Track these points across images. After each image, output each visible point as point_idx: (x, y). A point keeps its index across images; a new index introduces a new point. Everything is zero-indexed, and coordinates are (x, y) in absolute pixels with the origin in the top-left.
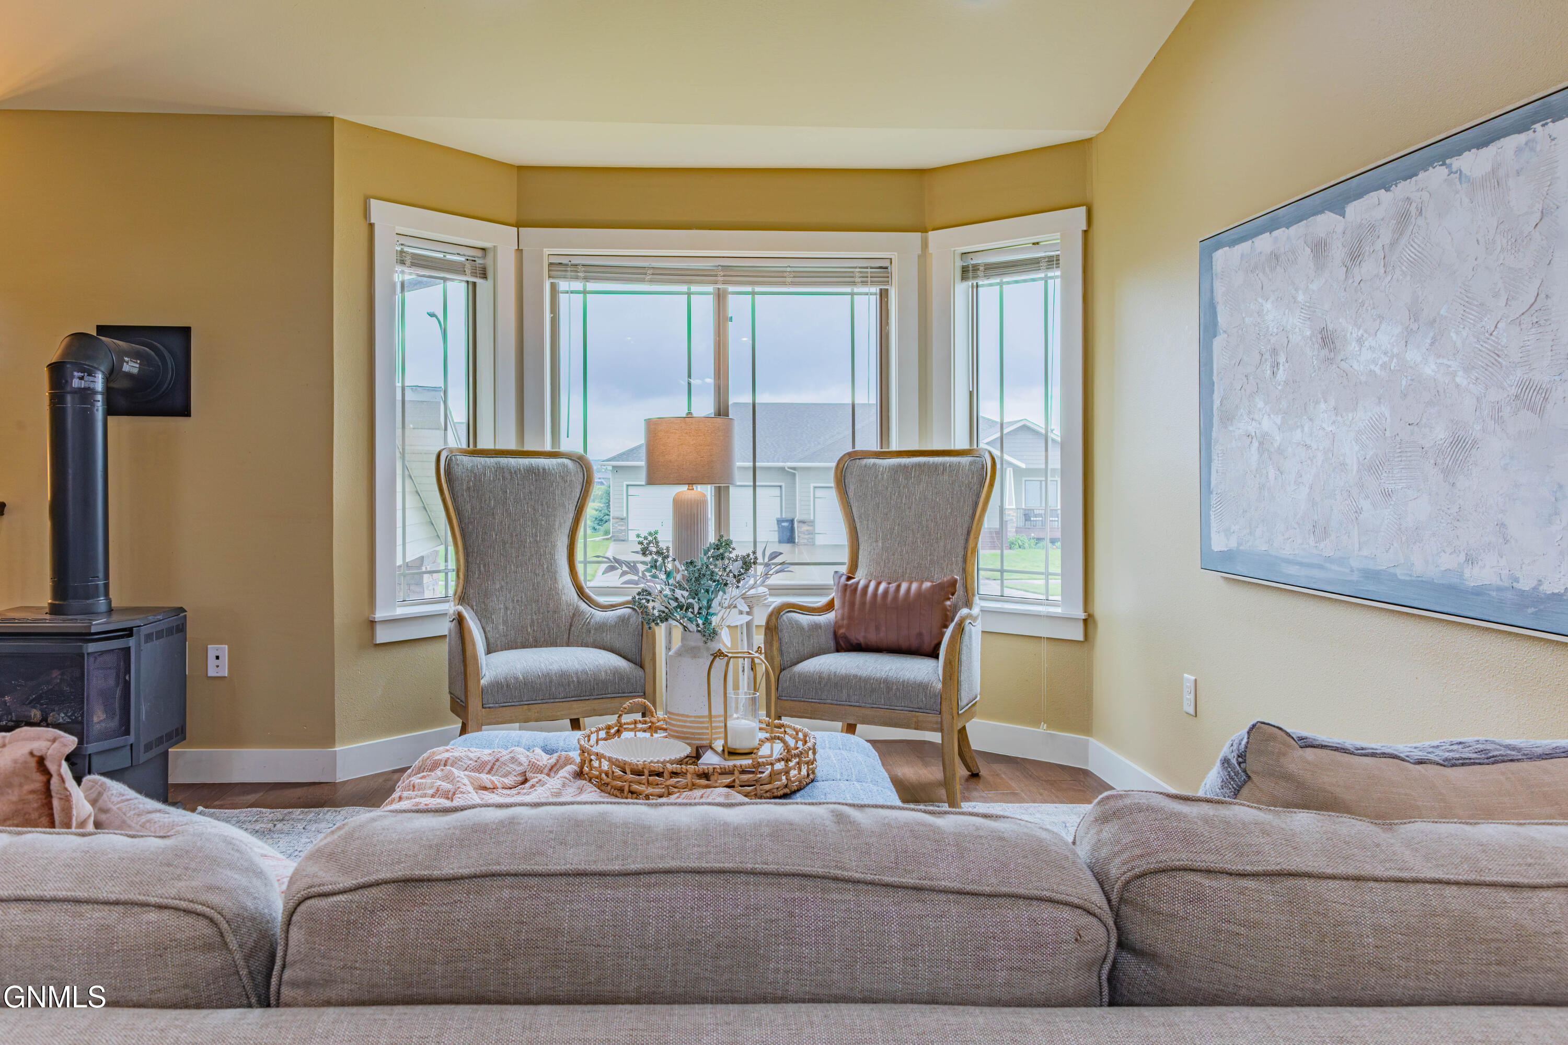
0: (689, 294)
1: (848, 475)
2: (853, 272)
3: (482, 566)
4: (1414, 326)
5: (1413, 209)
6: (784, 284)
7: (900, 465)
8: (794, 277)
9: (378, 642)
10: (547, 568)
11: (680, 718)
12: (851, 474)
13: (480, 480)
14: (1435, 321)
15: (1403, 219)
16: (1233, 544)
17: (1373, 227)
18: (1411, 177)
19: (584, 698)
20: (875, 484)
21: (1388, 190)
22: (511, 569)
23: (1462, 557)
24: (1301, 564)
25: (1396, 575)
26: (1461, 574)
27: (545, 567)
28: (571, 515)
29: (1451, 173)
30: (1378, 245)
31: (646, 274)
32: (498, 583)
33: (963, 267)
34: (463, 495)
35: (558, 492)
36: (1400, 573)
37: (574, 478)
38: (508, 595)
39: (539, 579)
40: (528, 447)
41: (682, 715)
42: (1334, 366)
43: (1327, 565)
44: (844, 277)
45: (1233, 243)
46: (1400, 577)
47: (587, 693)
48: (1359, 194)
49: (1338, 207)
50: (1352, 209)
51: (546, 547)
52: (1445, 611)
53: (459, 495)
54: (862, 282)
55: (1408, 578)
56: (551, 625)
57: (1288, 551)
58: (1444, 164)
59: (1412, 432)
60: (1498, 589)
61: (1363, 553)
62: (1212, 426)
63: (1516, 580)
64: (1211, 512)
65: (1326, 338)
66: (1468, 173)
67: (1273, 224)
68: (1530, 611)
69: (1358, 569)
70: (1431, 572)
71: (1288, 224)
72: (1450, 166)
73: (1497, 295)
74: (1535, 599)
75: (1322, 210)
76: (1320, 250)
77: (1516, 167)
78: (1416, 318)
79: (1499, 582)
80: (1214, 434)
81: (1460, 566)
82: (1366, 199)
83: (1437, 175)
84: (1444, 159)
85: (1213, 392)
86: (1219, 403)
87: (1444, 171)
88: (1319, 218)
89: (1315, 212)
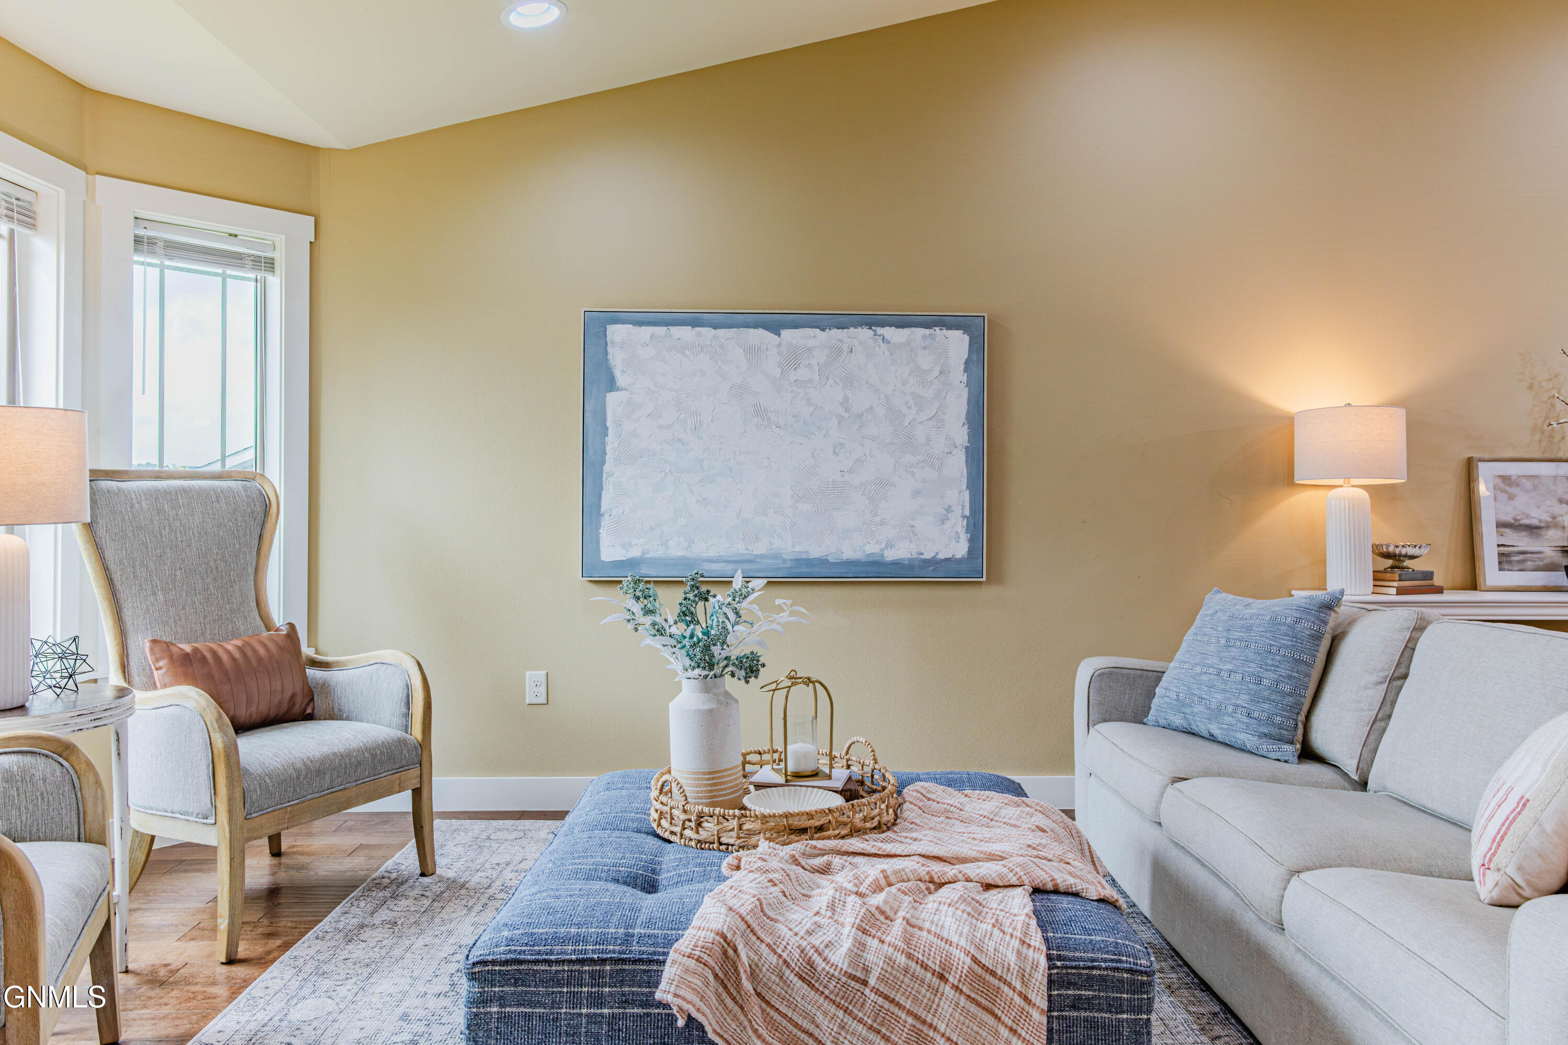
4: (846, 415)
5: (845, 348)
14: (862, 415)
15: (836, 352)
16: (633, 554)
17: (810, 350)
18: (843, 329)
21: (823, 330)
23: (883, 545)
24: (729, 562)
25: (827, 560)
26: (882, 555)
29: (875, 335)
30: (814, 362)
33: (136, 236)
36: (831, 559)
42: (768, 430)
43: (759, 560)
45: (639, 324)
46: (830, 561)
48: (795, 326)
49: (775, 328)
50: (786, 334)
55: (838, 561)
57: (712, 553)
58: (870, 328)
59: (843, 476)
60: (909, 559)
61: (797, 549)
62: (603, 462)
63: (922, 554)
64: (601, 531)
65: (759, 411)
66: (889, 339)
67: (695, 322)
68: (930, 568)
69: (790, 560)
70: (857, 555)
71: (715, 326)
72: (875, 331)
73: (909, 407)
74: (934, 562)
75: (756, 326)
76: (753, 352)
77: (923, 345)
78: (847, 411)
79: (910, 556)
80: (607, 468)
81: (882, 550)
82: (801, 330)
83: (864, 333)
84: (870, 325)
85: (606, 435)
86: (616, 444)
87: (871, 333)
88: (752, 331)
89: (747, 326)
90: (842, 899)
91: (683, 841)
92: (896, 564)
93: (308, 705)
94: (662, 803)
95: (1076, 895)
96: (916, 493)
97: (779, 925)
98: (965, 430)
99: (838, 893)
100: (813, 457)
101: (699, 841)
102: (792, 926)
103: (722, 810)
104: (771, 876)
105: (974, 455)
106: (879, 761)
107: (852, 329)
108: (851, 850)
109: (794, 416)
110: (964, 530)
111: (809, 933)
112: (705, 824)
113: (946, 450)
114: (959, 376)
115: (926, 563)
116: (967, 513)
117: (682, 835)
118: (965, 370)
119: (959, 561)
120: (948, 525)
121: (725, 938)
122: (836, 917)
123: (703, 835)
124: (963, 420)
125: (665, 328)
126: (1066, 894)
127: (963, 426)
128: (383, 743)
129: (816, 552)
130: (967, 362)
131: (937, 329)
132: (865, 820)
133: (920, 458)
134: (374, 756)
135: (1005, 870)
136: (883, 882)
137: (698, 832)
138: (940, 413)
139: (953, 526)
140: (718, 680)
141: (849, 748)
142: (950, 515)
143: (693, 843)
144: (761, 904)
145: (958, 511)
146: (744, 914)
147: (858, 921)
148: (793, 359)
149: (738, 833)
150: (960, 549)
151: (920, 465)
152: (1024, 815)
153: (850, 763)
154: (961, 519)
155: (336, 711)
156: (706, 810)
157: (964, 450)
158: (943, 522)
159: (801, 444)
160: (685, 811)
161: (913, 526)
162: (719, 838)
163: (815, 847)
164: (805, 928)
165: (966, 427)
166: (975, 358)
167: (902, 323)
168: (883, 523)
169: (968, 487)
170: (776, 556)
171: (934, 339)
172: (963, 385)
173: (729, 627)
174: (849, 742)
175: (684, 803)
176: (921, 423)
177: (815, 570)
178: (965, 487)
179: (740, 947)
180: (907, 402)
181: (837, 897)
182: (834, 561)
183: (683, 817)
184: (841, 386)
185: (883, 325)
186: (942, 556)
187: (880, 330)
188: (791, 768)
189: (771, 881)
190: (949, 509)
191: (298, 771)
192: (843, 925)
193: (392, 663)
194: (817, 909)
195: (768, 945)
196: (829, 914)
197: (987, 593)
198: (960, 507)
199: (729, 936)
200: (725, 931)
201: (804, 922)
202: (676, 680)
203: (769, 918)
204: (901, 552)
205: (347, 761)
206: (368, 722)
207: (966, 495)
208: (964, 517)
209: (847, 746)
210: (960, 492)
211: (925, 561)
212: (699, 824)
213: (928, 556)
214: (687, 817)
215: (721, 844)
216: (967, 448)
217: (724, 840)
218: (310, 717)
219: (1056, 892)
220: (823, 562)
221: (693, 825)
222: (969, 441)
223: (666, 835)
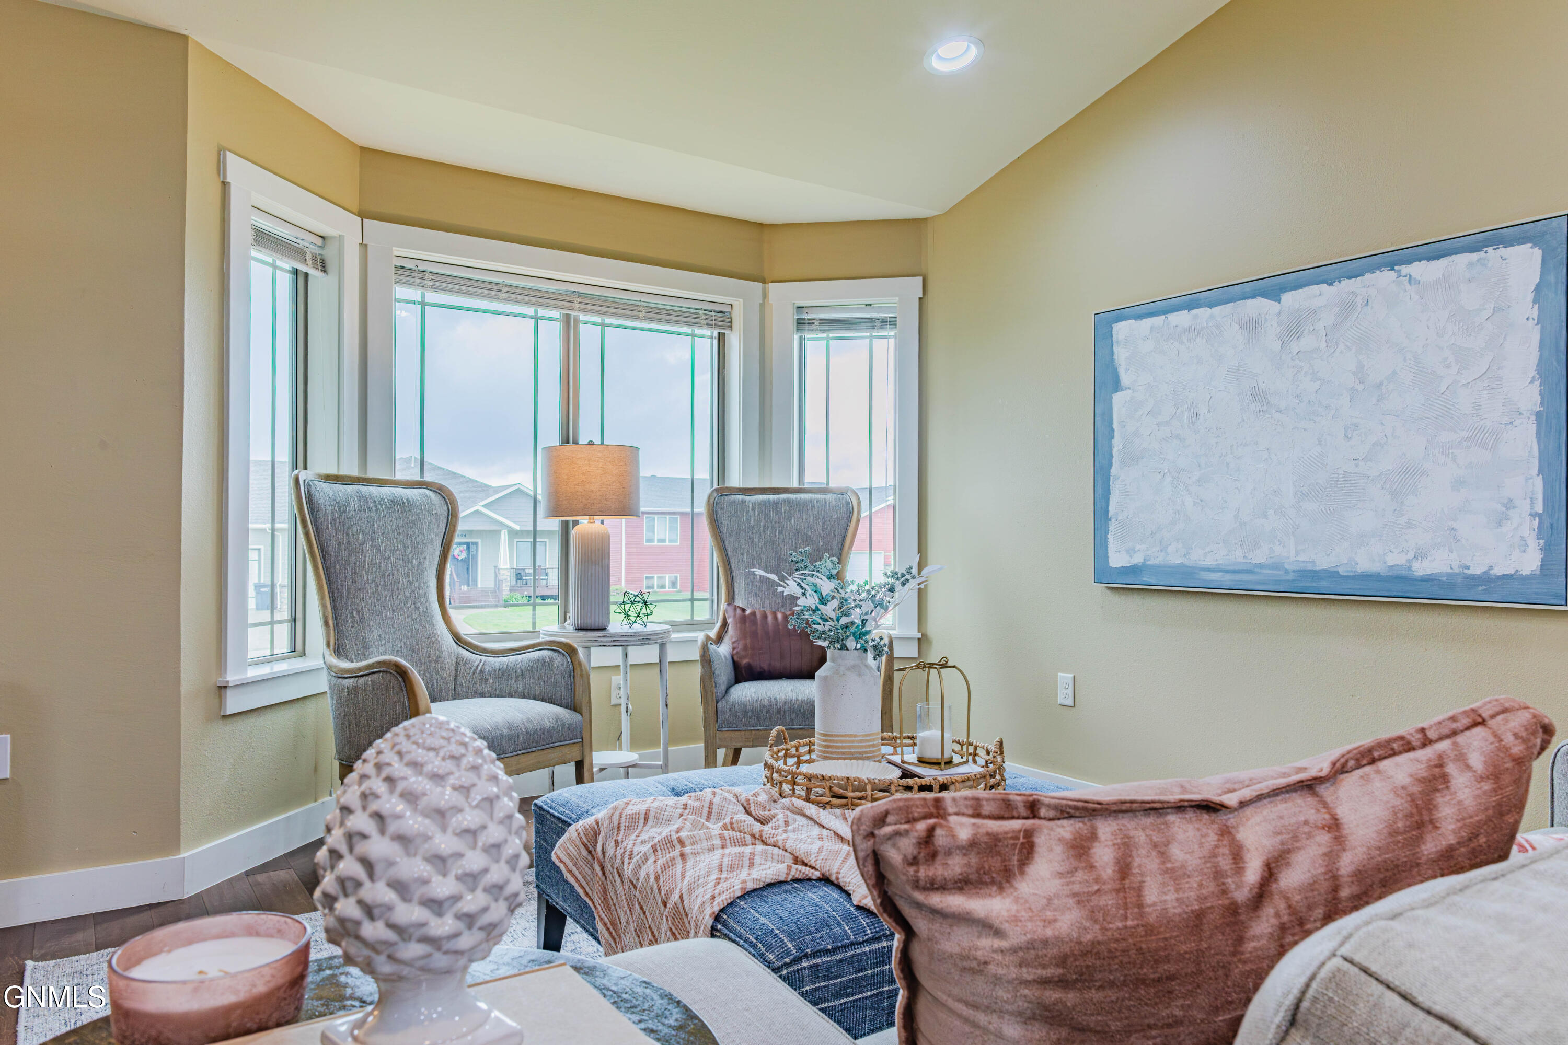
0: (537, 319)
1: (719, 511)
2: (699, 314)
3: (355, 613)
4: (1360, 387)
6: (637, 318)
7: (768, 501)
8: (647, 312)
9: (228, 713)
10: (423, 612)
11: (847, 739)
12: (722, 509)
13: (345, 511)
14: (1381, 384)
15: (1347, 308)
16: (1138, 559)
17: (1315, 312)
18: (1356, 277)
19: (531, 750)
20: (747, 519)
21: (1331, 284)
22: (387, 615)
23: (1411, 555)
24: (1227, 571)
25: (1338, 573)
26: (1409, 568)
27: (421, 611)
28: (437, 553)
29: (1399, 276)
30: (1320, 325)
31: (500, 291)
32: (375, 631)
33: (798, 320)
34: (328, 528)
35: (425, 526)
36: (1342, 571)
37: (439, 511)
38: (387, 644)
39: (417, 623)
40: (371, 474)
41: (848, 736)
42: (1267, 416)
44: (689, 317)
45: (1139, 317)
46: (1341, 573)
47: (534, 744)
48: (1297, 287)
50: (1287, 297)
51: (419, 589)
52: (1393, 595)
53: (324, 527)
54: (707, 324)
55: (1352, 574)
56: (435, 677)
57: (1209, 562)
58: (1393, 269)
59: (1357, 466)
60: (1445, 574)
61: (1301, 558)
62: (1111, 465)
63: (1467, 568)
64: (1109, 536)
65: (1258, 396)
66: (1418, 277)
67: (1191, 304)
68: (1479, 588)
69: (1294, 571)
70: (1375, 567)
71: (1211, 305)
72: (1399, 272)
73: (1448, 366)
74: (1486, 580)
75: (1253, 295)
76: (1251, 327)
78: (1362, 382)
80: (1113, 471)
81: (1409, 561)
82: (1303, 289)
83: (1384, 277)
84: (1392, 265)
85: (1117, 438)
86: (1121, 446)
87: (1393, 275)
88: (1249, 302)
89: (1244, 297)
92: (1429, 580)
96: (1458, 484)
98: (1535, 387)
100: (1320, 443)
107: (1367, 275)
109: (1297, 396)
110: (1534, 533)
113: (1505, 420)
114: (1526, 311)
115: (1474, 580)
116: (1539, 508)
118: (1535, 303)
119: (1526, 579)
120: (1508, 527)
124: (1532, 372)
125: (1164, 317)
127: (1532, 381)
129: (1324, 563)
130: (1538, 287)
131: (1488, 249)
133: (1464, 434)
138: (1495, 367)
139: (1517, 529)
142: (1511, 513)
145: (1524, 507)
148: (1295, 327)
150: (1528, 562)
151: (1465, 444)
154: (1531, 517)
157: (1534, 417)
158: (1500, 525)
159: (1305, 430)
161: (1453, 530)
165: (1537, 383)
167: (1437, 252)
168: (1410, 525)
170: (1276, 566)
172: (1531, 324)
176: (1465, 385)
177: (1323, 585)
180: (1445, 359)
182: (1345, 574)
184: (1353, 351)
185: (1409, 261)
187: (1406, 269)
190: (1509, 505)
198: (1529, 501)
204: (1436, 564)
208: (1534, 515)
216: (1538, 414)
220: (1332, 574)
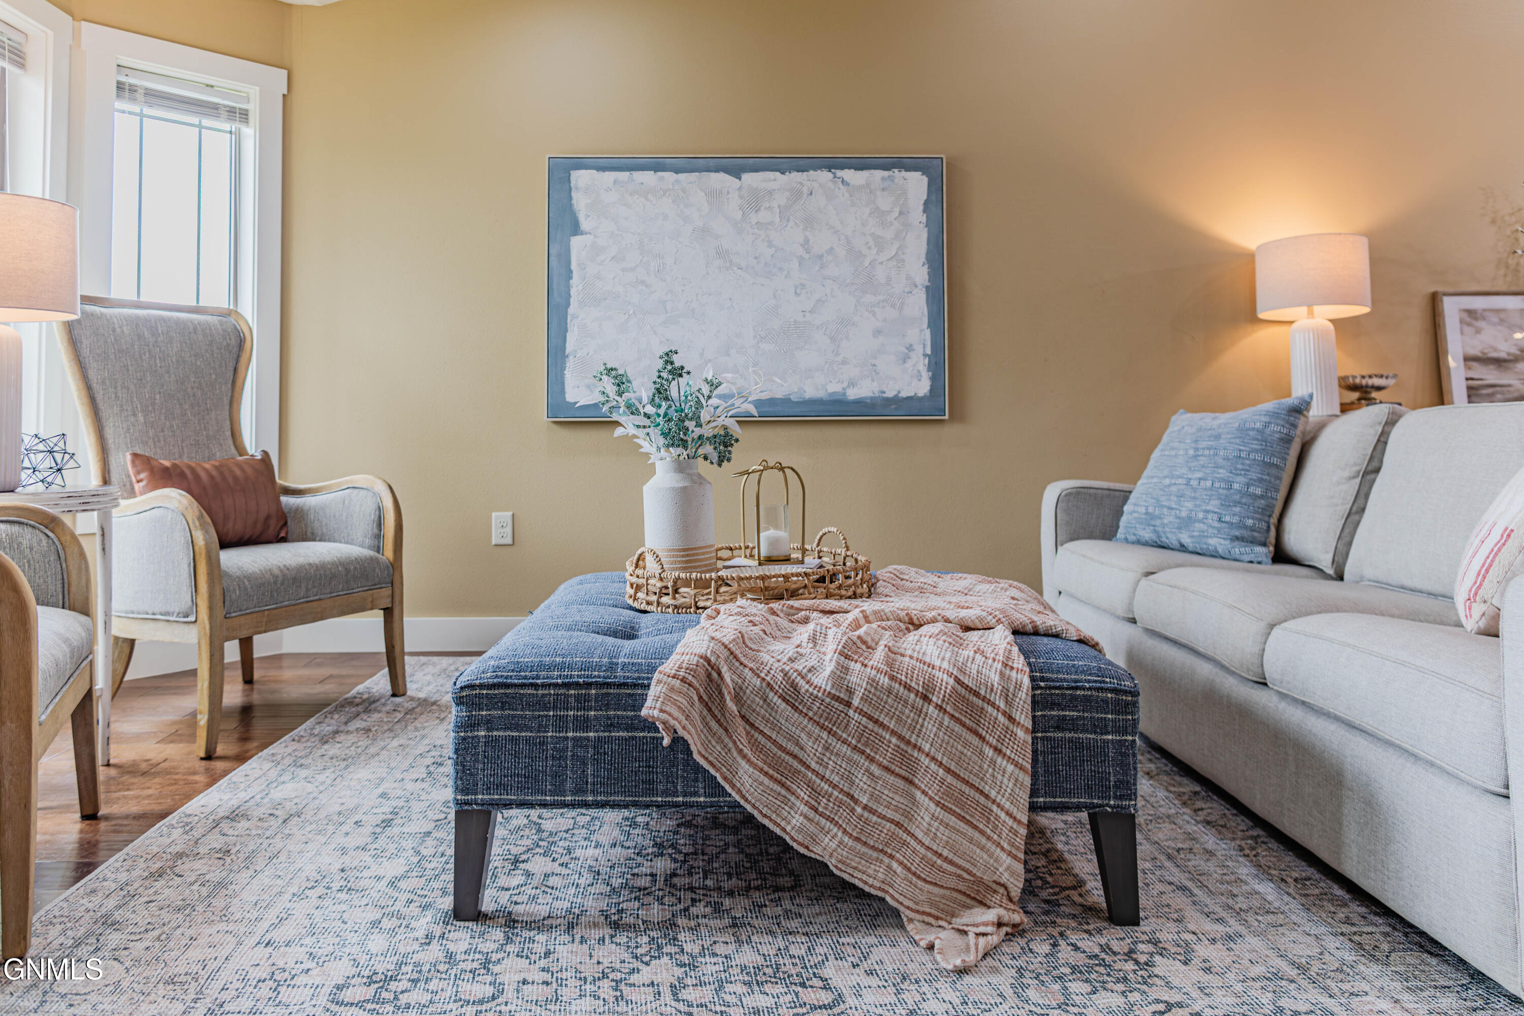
4: (807, 256)
5: (805, 190)
14: (823, 256)
15: (796, 194)
17: (771, 193)
18: (803, 172)
21: (783, 173)
23: (845, 384)
25: (791, 399)
26: (844, 394)
29: (835, 177)
30: (775, 204)
33: (118, 83)
36: (794, 398)
42: (730, 271)
45: (602, 169)
48: (756, 170)
49: (736, 171)
50: (747, 177)
58: (830, 171)
59: (804, 316)
60: (871, 398)
62: (568, 304)
63: (884, 392)
64: (566, 372)
65: (722, 254)
66: (849, 181)
67: (657, 166)
68: (893, 407)
70: (820, 394)
71: (677, 171)
72: (835, 174)
73: (870, 248)
74: (896, 401)
75: (717, 170)
76: (714, 196)
77: (882, 186)
78: (808, 252)
79: (872, 395)
80: (571, 310)
81: (844, 389)
82: (761, 174)
83: (824, 176)
84: (829, 168)
85: (571, 278)
86: (580, 287)
87: (830, 175)
88: (713, 175)
89: (708, 170)
90: (823, 631)
91: (659, 609)
92: (859, 402)
93: (281, 528)
94: (638, 577)
95: (1057, 636)
96: (878, 332)
97: (762, 654)
98: (924, 271)
99: (819, 627)
100: (775, 297)
101: (676, 607)
102: (775, 655)
103: (699, 575)
104: (751, 618)
105: (933, 294)
106: (850, 548)
107: (812, 172)
108: (828, 608)
109: (756, 258)
110: (926, 368)
111: (791, 660)
112: (682, 590)
113: (907, 290)
114: (918, 217)
115: (888, 401)
116: (929, 351)
117: (658, 603)
118: (924, 211)
119: (920, 399)
120: (909, 364)
121: (708, 661)
122: (817, 648)
123: (681, 600)
124: (923, 259)
125: (628, 173)
126: (1046, 635)
127: (923, 265)
128: (356, 559)
129: (779, 394)
130: (926, 203)
131: (896, 170)
132: (840, 587)
133: (881, 297)
134: (347, 571)
135: (984, 614)
136: (862, 621)
137: (674, 598)
138: (900, 253)
139: (914, 365)
140: (692, 461)
141: (820, 540)
142: (911, 354)
143: (670, 610)
144: (743, 637)
145: (919, 350)
146: (727, 642)
147: (840, 647)
148: (755, 201)
149: (715, 597)
150: (922, 387)
151: (881, 304)
152: (999, 590)
153: (821, 554)
154: (922, 358)
155: (309, 534)
156: (683, 575)
157: (924, 290)
158: (904, 362)
159: (762, 285)
160: (661, 579)
161: (875, 365)
162: (696, 603)
163: (792, 607)
164: (788, 656)
165: (926, 266)
166: (934, 198)
167: (861, 165)
168: (844, 362)
169: (929, 326)
171: (893, 181)
172: (922, 225)
173: (704, 402)
174: (821, 533)
175: (660, 571)
176: (881, 263)
177: (777, 410)
178: (925, 325)
179: (724, 669)
180: (867, 243)
181: (818, 630)
182: (797, 399)
183: (659, 584)
184: (801, 227)
185: (842, 168)
186: (904, 394)
187: (839, 173)
188: (764, 553)
189: (750, 621)
190: (910, 348)
191: (275, 577)
192: (824, 654)
193: (364, 486)
194: (798, 642)
195: (751, 669)
196: (811, 645)
197: (950, 431)
198: (922, 346)
199: (713, 659)
200: (709, 655)
201: (786, 651)
202: (650, 462)
203: (750, 649)
204: (863, 390)
205: (322, 572)
206: (341, 542)
207: (928, 333)
208: (925, 355)
209: (818, 537)
210: (921, 331)
211: (888, 400)
212: (676, 591)
213: (890, 394)
214: (664, 584)
215: (698, 608)
216: (927, 288)
217: (701, 604)
218: (284, 540)
219: (1036, 633)
220: (786, 401)
221: (670, 591)
222: (929, 281)
223: (643, 607)
